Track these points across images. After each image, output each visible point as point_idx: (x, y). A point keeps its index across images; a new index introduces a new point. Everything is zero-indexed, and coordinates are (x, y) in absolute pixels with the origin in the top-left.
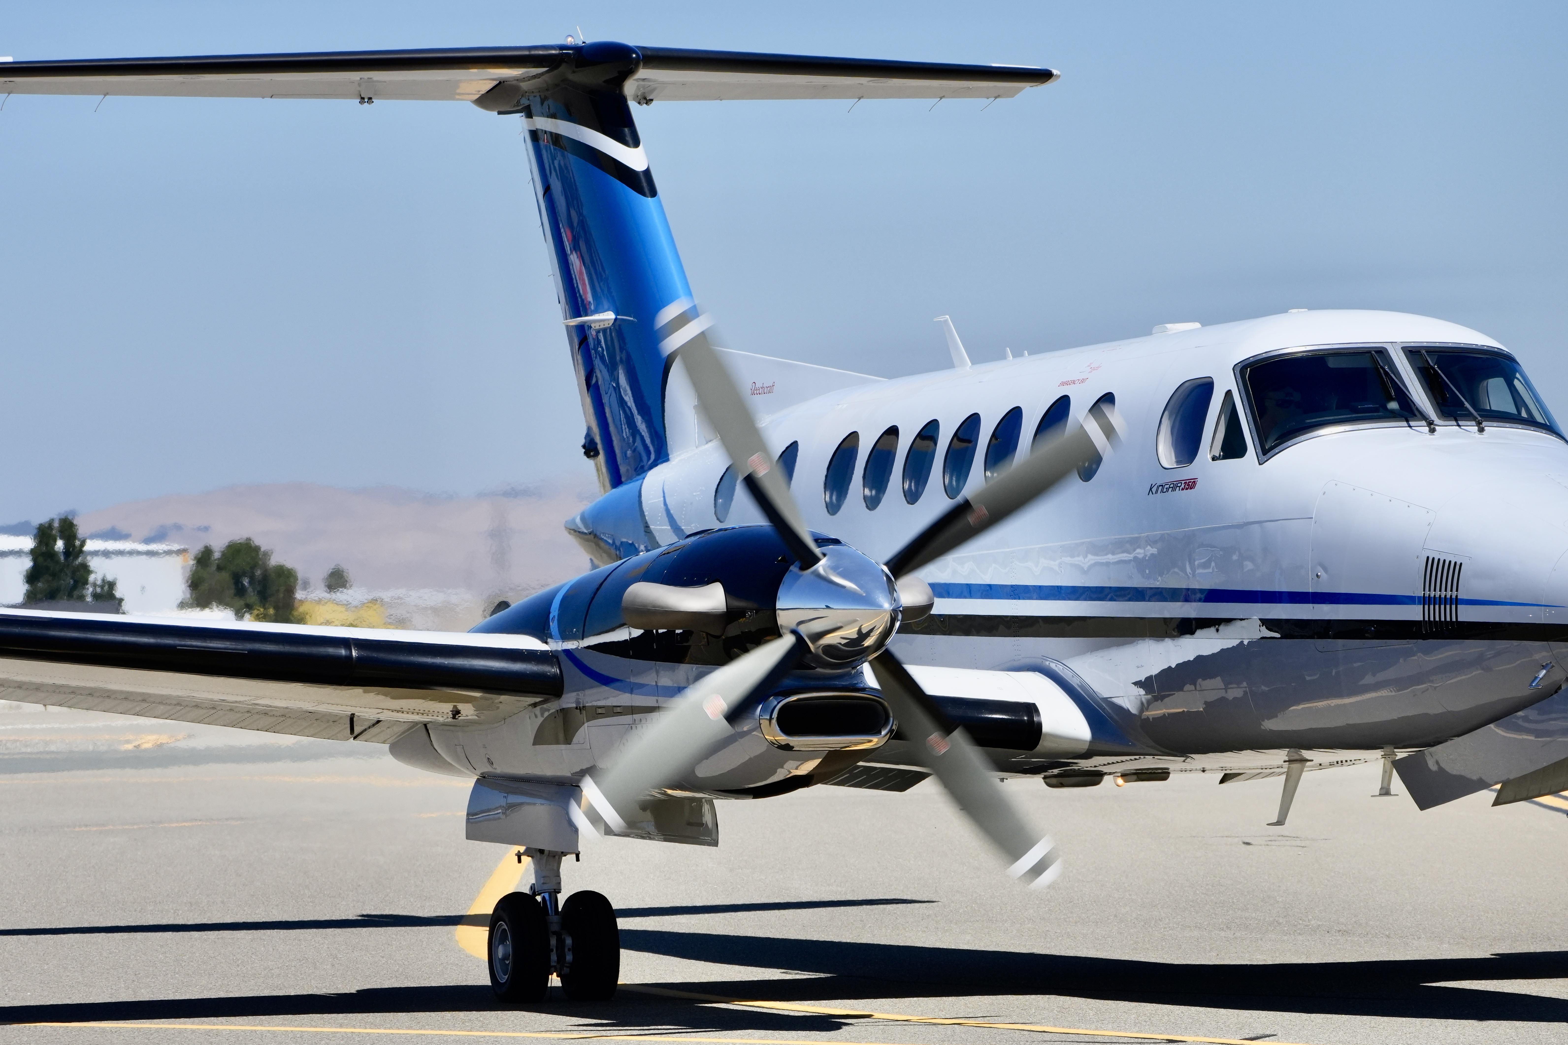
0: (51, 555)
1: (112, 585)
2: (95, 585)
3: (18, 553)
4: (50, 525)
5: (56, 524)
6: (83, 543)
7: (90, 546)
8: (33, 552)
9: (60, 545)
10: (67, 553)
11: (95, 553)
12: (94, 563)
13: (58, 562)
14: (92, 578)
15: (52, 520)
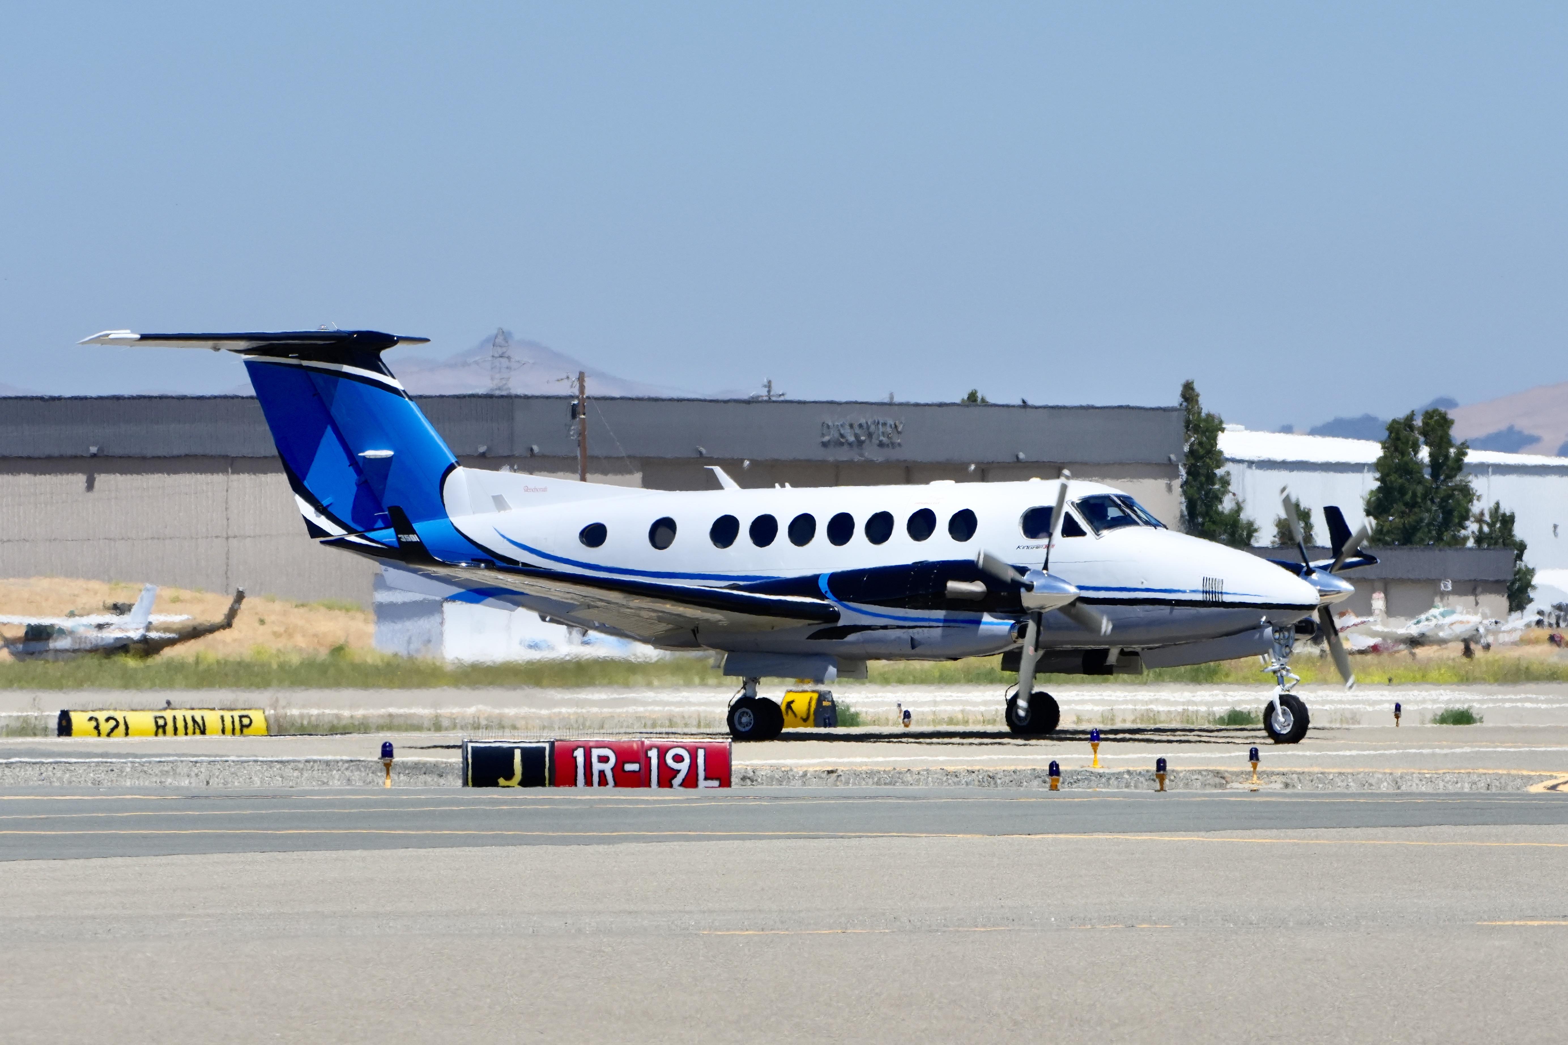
0: (1409, 470)
1: (1508, 521)
2: (1480, 520)
3: (1358, 468)
4: (1408, 423)
5: (1418, 422)
6: (1462, 453)
7: (1473, 457)
8: (1378, 466)
9: (1424, 454)
10: (1436, 465)
11: (1482, 469)
12: (1477, 484)
13: (1421, 481)
14: (1476, 507)
15: (1411, 418)
